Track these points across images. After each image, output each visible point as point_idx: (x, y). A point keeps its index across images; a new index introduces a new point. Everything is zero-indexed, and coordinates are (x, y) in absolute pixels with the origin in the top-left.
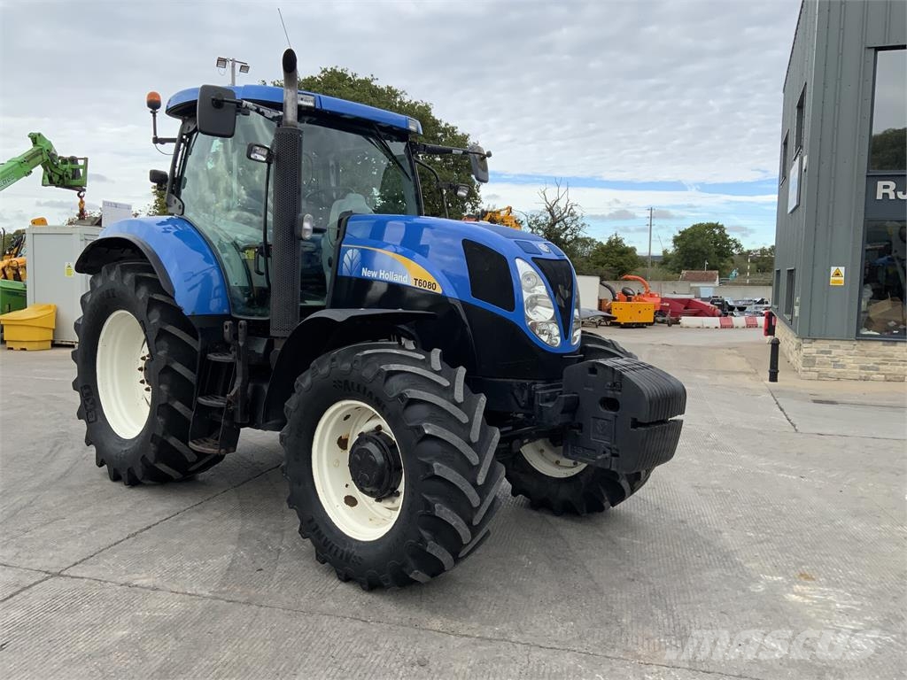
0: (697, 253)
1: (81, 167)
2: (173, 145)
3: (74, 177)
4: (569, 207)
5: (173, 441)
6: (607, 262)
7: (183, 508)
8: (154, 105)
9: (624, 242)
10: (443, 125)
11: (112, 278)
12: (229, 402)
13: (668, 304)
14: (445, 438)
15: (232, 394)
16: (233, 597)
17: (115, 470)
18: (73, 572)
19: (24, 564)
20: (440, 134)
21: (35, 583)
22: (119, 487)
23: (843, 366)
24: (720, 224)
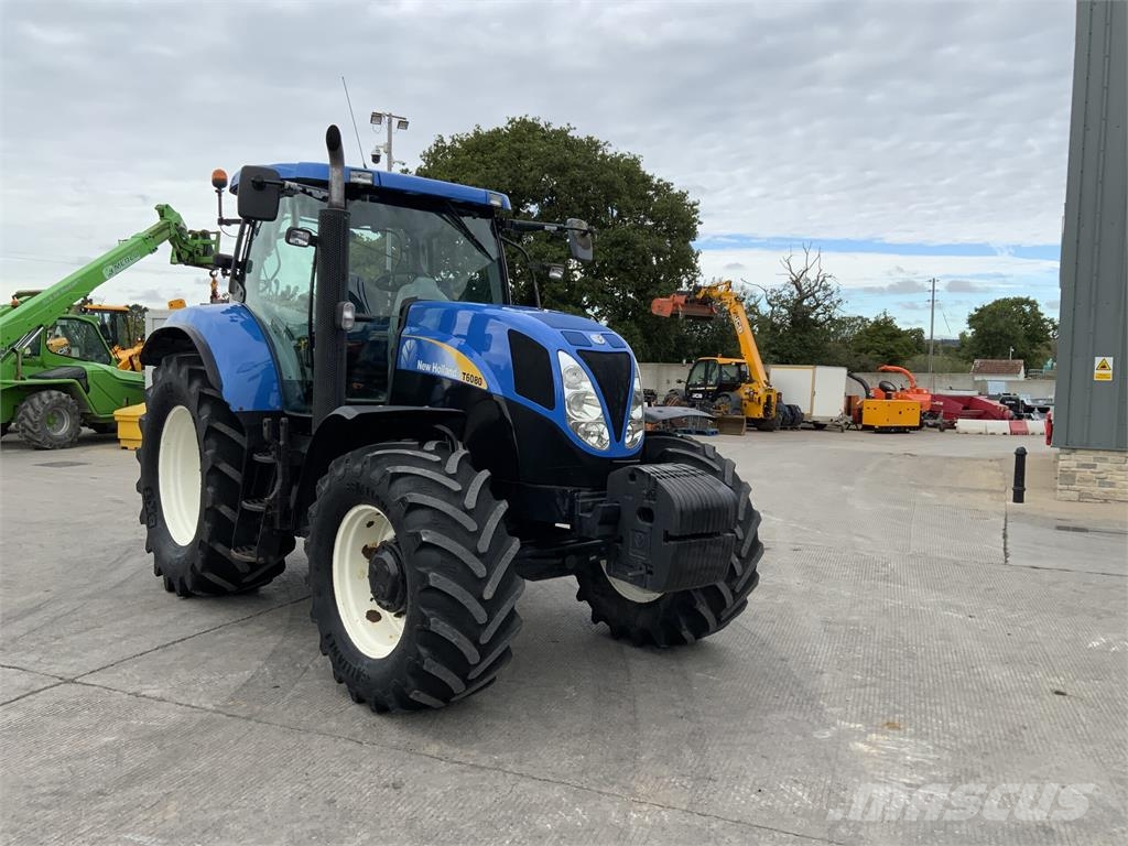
0: (999, 337)
1: (214, 242)
2: (238, 227)
3: (205, 254)
4: (821, 279)
5: (220, 548)
6: (872, 348)
7: (227, 621)
8: (219, 183)
9: (895, 322)
10: (655, 181)
11: (170, 371)
12: (268, 507)
13: (941, 403)
14: (445, 547)
15: (271, 497)
16: (235, 712)
17: (169, 579)
18: (90, 680)
19: (43, 670)
20: (651, 193)
21: (46, 688)
22: (173, 597)
23: (1112, 485)
24: (1031, 299)
